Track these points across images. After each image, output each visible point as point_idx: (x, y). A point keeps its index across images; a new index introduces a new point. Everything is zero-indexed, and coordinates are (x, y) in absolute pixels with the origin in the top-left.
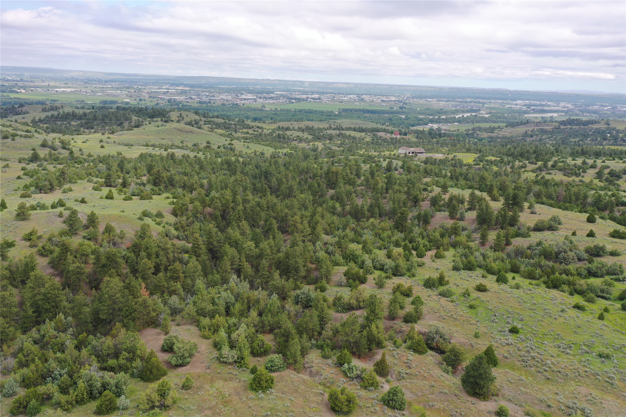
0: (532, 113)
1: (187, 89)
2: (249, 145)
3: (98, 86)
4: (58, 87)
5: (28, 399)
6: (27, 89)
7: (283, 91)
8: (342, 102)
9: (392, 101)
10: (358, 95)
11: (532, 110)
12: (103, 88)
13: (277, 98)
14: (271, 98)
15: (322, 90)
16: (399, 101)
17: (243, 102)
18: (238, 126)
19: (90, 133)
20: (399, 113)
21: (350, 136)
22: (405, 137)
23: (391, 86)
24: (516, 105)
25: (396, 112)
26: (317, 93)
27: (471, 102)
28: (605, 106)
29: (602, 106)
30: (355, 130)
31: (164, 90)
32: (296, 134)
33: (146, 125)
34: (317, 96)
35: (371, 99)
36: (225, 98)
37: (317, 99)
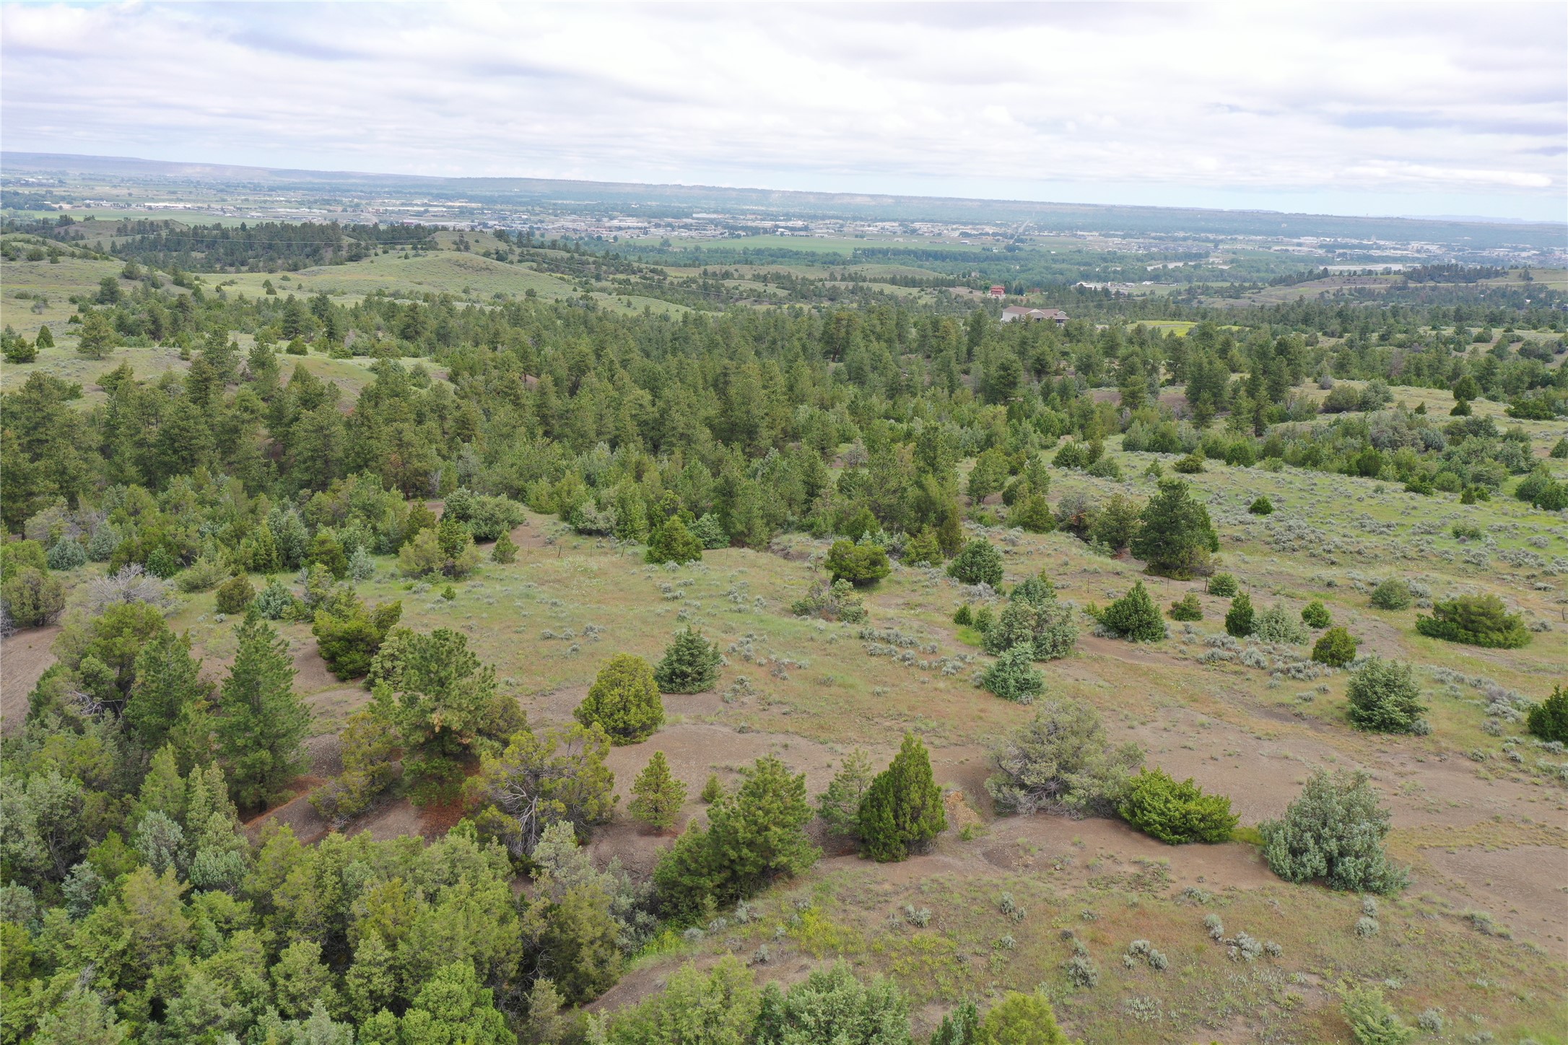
0: (1339, 263)
1: (474, 205)
2: (632, 299)
3: (251, 198)
4: (153, 200)
5: (147, 547)
6: (76, 203)
7: (715, 212)
8: (862, 237)
9: (987, 234)
10: (903, 222)
11: (1340, 255)
12: (265, 202)
13: (700, 226)
14: (686, 227)
15: (812, 212)
16: (1005, 235)
17: (614, 234)
18: (604, 268)
19: (238, 271)
20: (1006, 258)
21: (881, 293)
22: (1019, 297)
23: (986, 204)
24: (1300, 245)
25: (997, 258)
26: (800, 217)
27: (1185, 239)
28: (1524, 250)
29: (1516, 249)
30: (893, 282)
31: (416, 208)
32: (746, 285)
33: (376, 255)
34: (800, 223)
35: (936, 231)
36: (570, 225)
37: (800, 229)
